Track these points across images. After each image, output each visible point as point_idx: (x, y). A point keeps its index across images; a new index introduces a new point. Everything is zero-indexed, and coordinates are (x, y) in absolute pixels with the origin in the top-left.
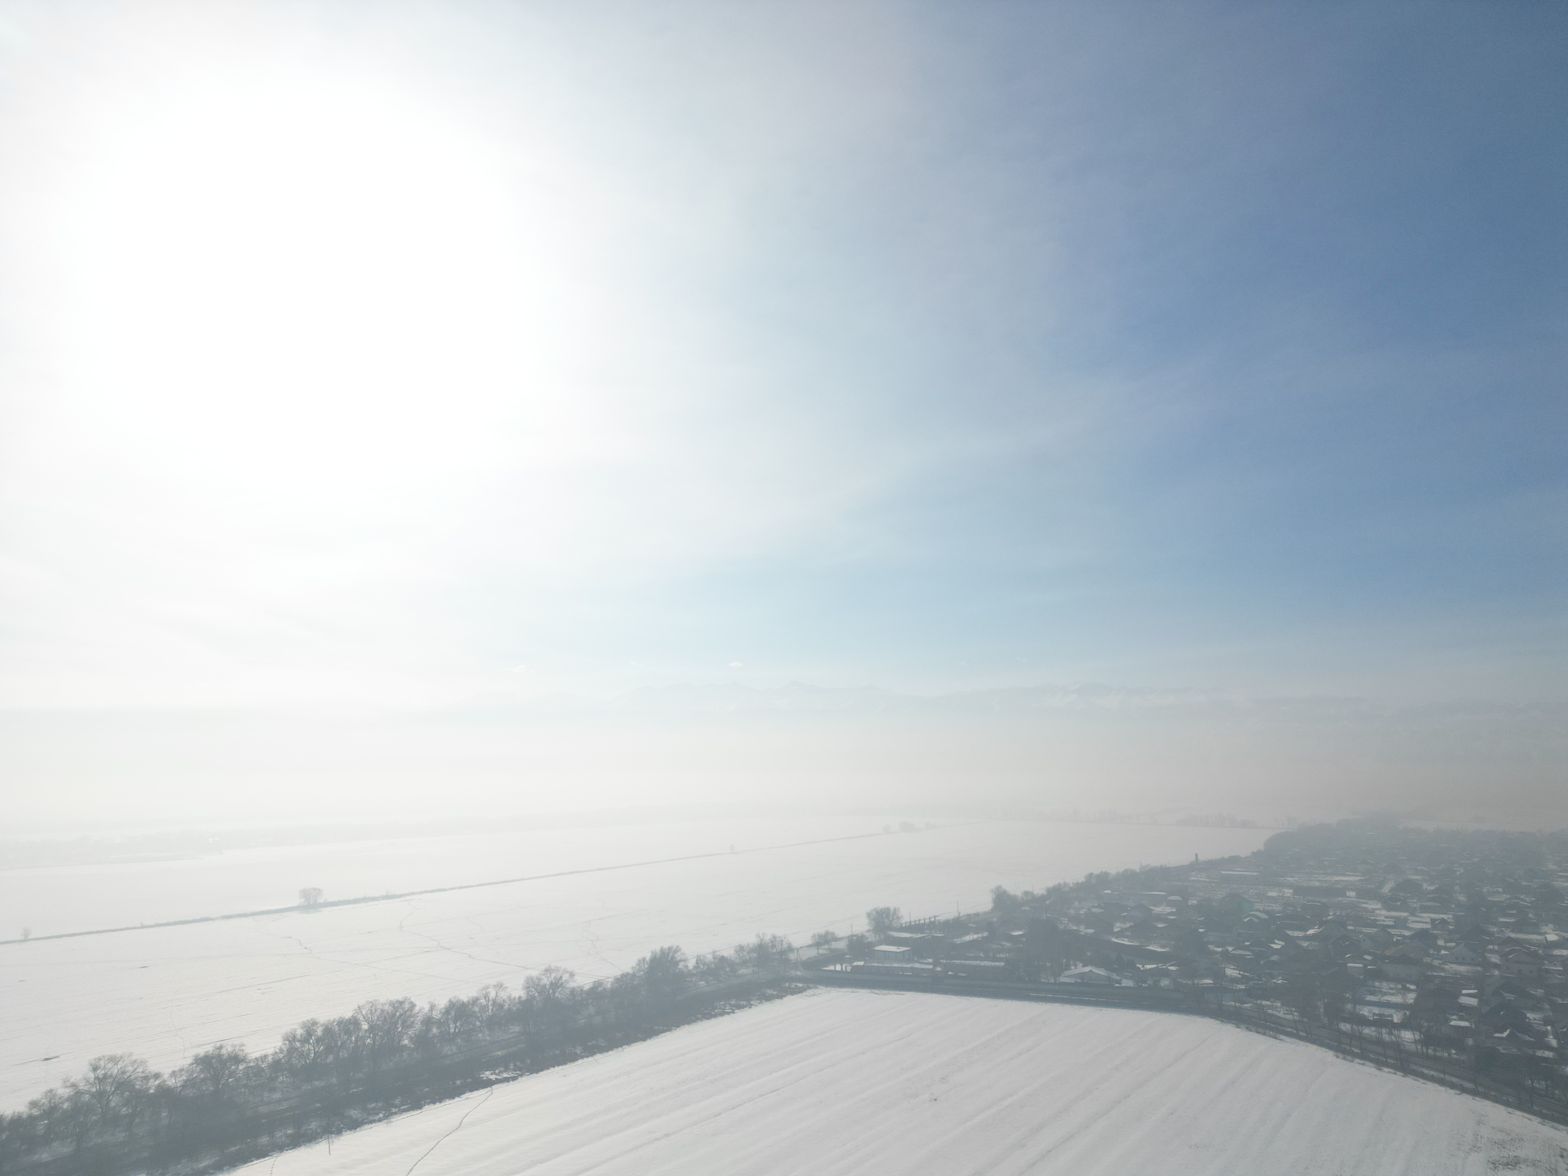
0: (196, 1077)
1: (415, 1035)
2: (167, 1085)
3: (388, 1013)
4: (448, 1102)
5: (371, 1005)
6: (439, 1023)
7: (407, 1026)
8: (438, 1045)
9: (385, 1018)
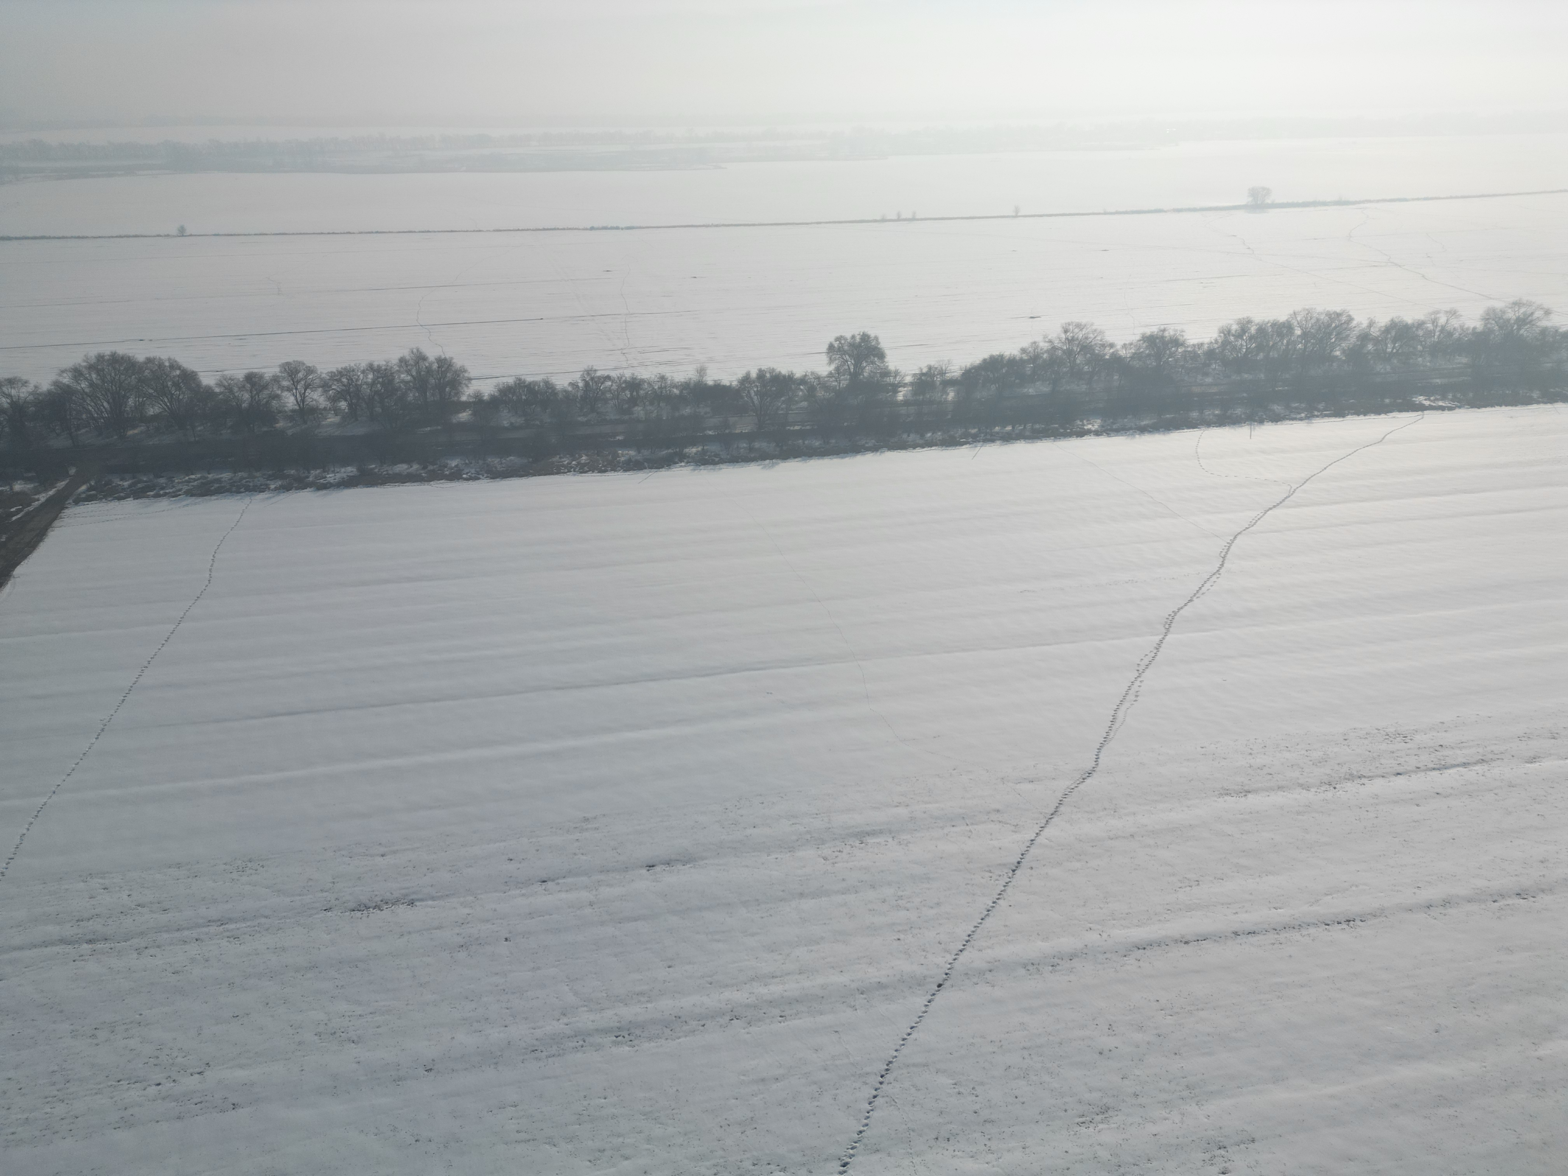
0: (1142, 352)
1: (1348, 348)
2: (1119, 354)
3: (1323, 323)
4: (1373, 416)
5: (1307, 312)
6: (1376, 341)
7: (1341, 337)
8: (1372, 362)
9: (1320, 327)
